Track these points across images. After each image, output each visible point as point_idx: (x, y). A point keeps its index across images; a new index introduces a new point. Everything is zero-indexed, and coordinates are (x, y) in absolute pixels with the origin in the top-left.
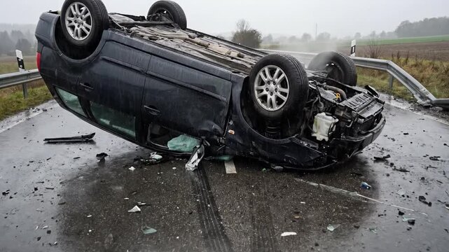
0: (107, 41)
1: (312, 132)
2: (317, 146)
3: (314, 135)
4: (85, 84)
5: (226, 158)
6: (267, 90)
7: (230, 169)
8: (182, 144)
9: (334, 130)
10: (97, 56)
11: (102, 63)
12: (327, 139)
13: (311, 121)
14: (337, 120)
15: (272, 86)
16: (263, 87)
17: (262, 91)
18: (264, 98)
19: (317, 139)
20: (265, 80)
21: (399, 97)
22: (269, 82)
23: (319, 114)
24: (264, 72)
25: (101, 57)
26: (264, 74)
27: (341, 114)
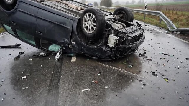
0: (20, 2)
1: (107, 43)
2: (109, 49)
3: (108, 44)
4: (13, 22)
5: (72, 55)
6: (88, 24)
7: (74, 59)
8: (54, 48)
9: (117, 42)
10: (16, 9)
11: (19, 12)
12: (114, 46)
13: (107, 39)
14: (118, 38)
15: (90, 22)
16: (86, 23)
17: (86, 24)
18: (87, 28)
19: (110, 46)
20: (87, 19)
21: (163, 28)
22: (88, 21)
23: (111, 35)
24: (86, 15)
25: (18, 10)
26: (86, 17)
27: (121, 35)
